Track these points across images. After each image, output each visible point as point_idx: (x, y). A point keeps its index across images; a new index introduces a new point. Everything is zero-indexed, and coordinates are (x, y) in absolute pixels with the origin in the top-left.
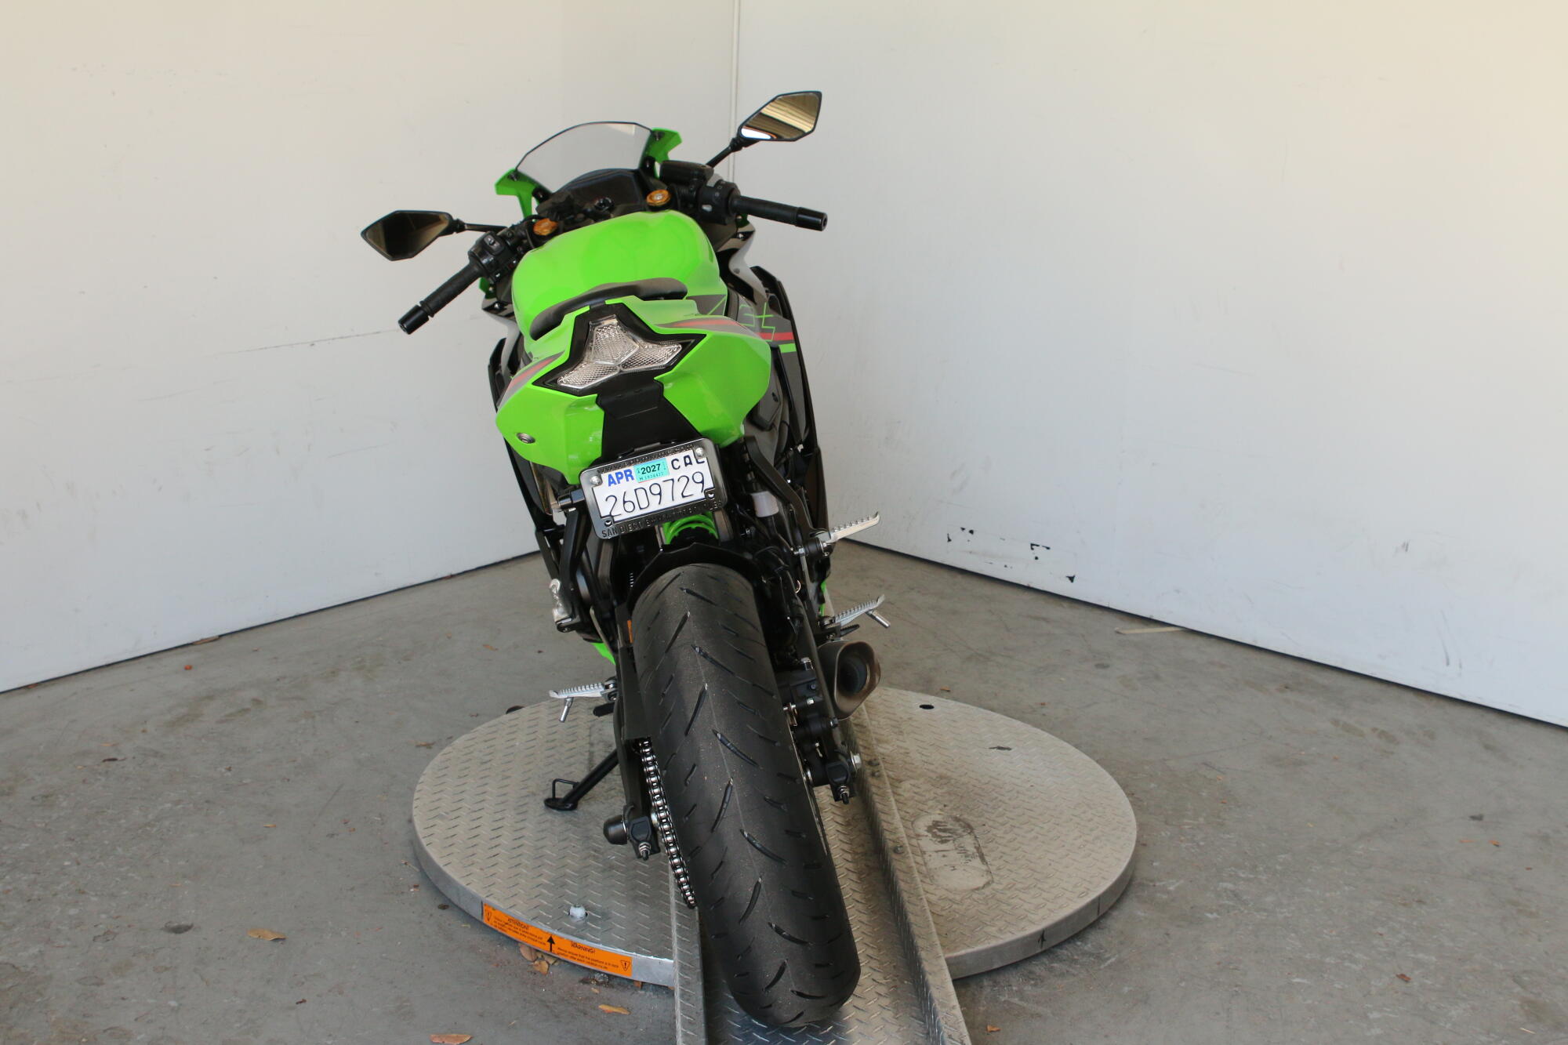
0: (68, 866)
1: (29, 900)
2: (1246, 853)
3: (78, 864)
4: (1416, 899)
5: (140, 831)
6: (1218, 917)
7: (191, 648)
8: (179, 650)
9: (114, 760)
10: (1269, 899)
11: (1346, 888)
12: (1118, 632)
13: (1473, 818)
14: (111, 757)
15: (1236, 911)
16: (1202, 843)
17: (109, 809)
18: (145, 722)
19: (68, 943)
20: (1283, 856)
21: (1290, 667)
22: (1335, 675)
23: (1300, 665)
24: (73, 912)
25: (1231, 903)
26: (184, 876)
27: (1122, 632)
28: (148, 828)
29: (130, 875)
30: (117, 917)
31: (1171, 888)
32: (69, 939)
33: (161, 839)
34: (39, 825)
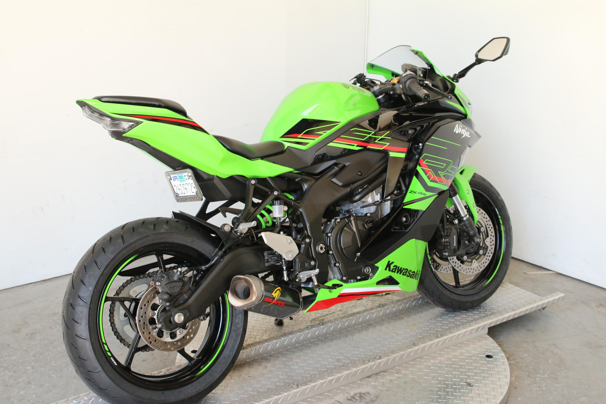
0: (29, 369)
2: (565, 395)
3: (33, 368)
12: (525, 273)
16: (544, 389)
24: (22, 392)
27: (527, 273)
30: (39, 397)
34: (24, 348)
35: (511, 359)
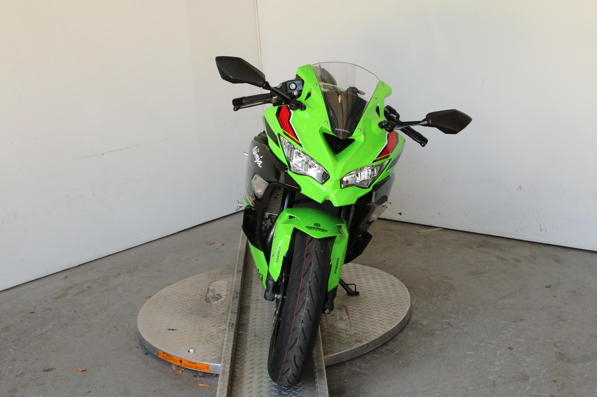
0: (11, 351)
2: (455, 308)
3: (15, 350)
4: (520, 319)
5: (39, 337)
6: (441, 332)
7: (68, 271)
8: (64, 272)
9: (34, 312)
10: (462, 324)
11: (493, 317)
13: (547, 287)
14: (33, 311)
15: (448, 330)
16: (439, 306)
17: (29, 330)
18: (47, 298)
19: (7, 378)
20: (470, 308)
21: (483, 238)
22: (500, 239)
24: (10, 367)
25: (446, 327)
26: (53, 351)
27: (419, 232)
28: (42, 335)
29: (33, 352)
30: (26, 368)
31: (424, 323)
32: (7, 377)
33: (47, 339)
34: (3, 338)
35: (411, 290)
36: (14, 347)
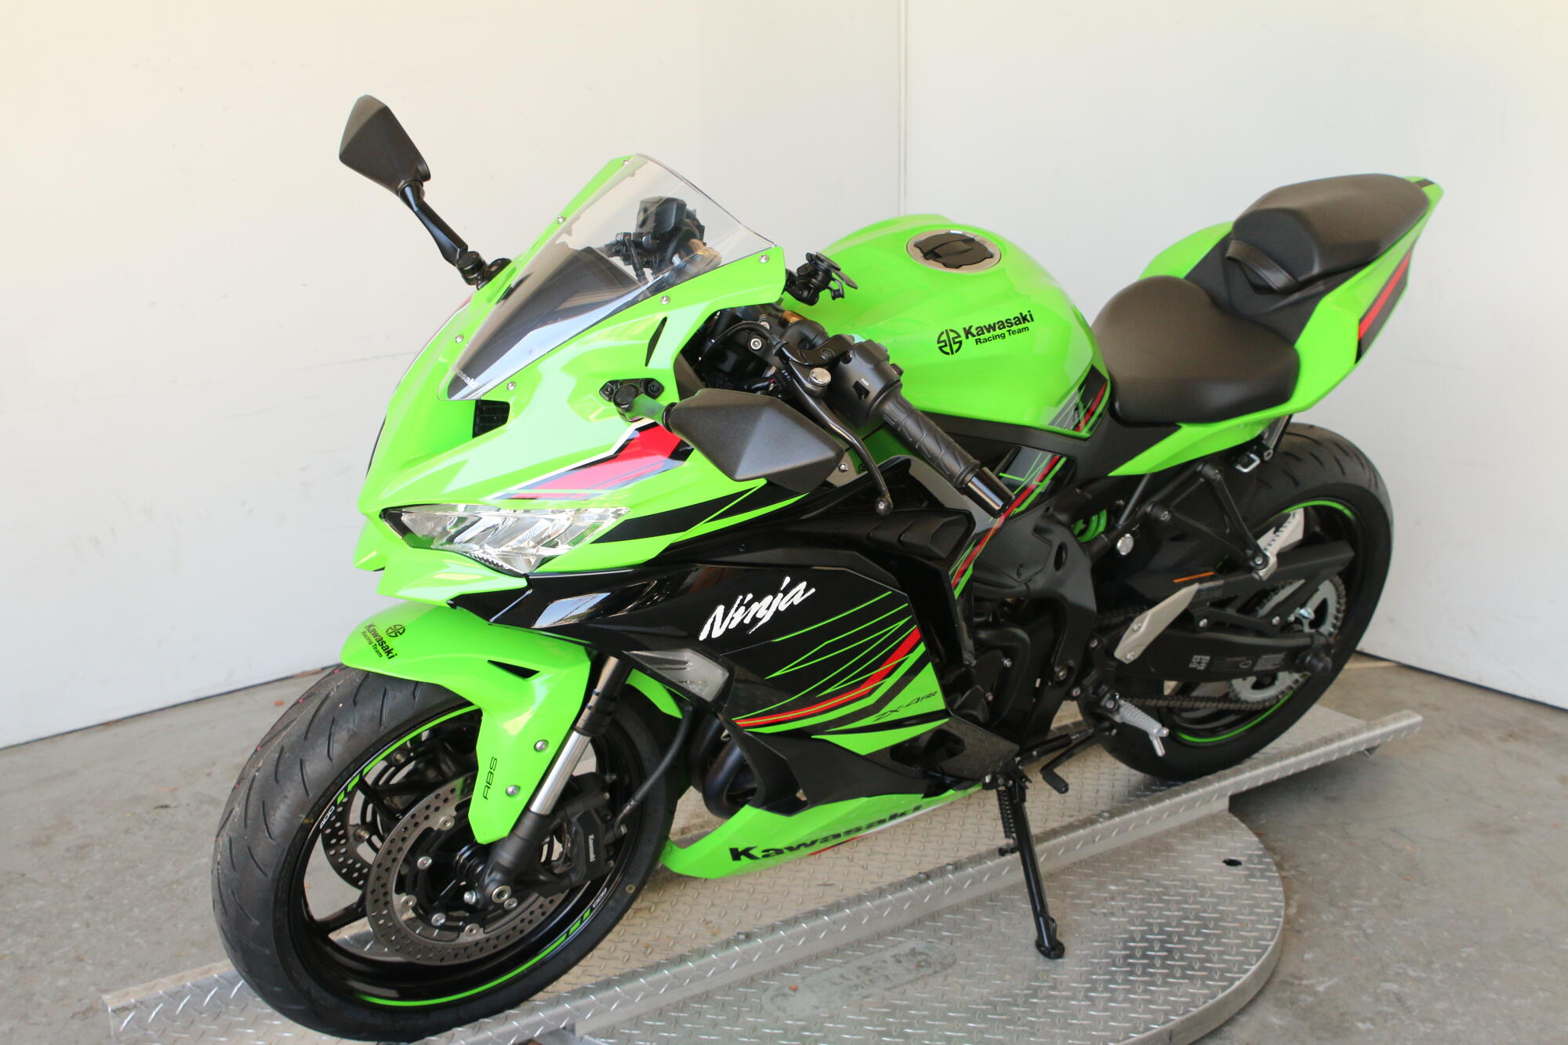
0: (76, 928)
1: (22, 968)
2: (1422, 944)
3: (88, 925)
5: (165, 890)
6: (1371, 1027)
7: (292, 681)
8: (277, 684)
9: (166, 807)
10: (1441, 1005)
11: (1541, 994)
14: (165, 803)
15: (1395, 1021)
16: (1370, 931)
17: (141, 862)
18: (214, 764)
19: (44, 1020)
20: (1469, 950)
21: (1519, 710)
23: (1532, 707)
24: (62, 982)
25: (1391, 1010)
26: (193, 944)
28: (175, 886)
29: (136, 940)
31: (1321, 988)
32: (46, 1015)
33: (185, 899)
34: (63, 881)
35: (1286, 865)
36: (87, 915)
